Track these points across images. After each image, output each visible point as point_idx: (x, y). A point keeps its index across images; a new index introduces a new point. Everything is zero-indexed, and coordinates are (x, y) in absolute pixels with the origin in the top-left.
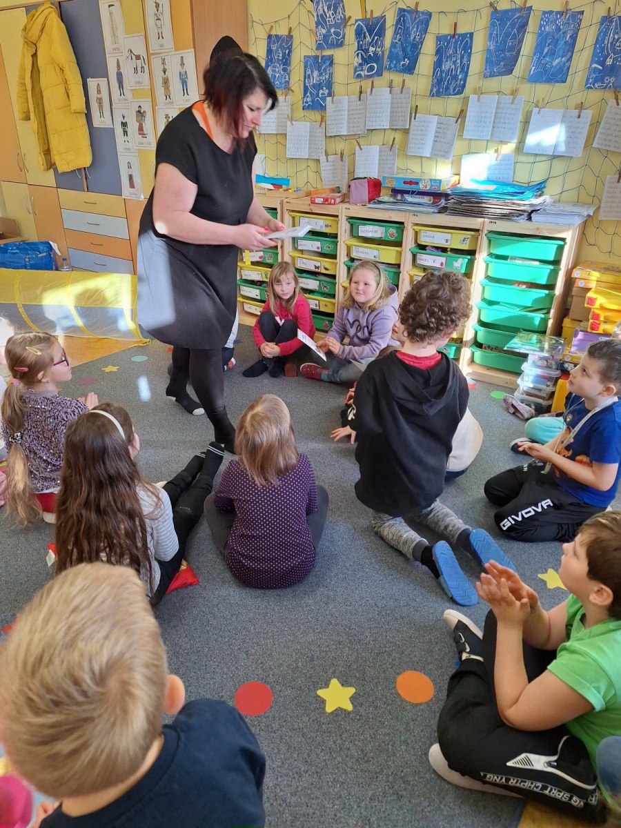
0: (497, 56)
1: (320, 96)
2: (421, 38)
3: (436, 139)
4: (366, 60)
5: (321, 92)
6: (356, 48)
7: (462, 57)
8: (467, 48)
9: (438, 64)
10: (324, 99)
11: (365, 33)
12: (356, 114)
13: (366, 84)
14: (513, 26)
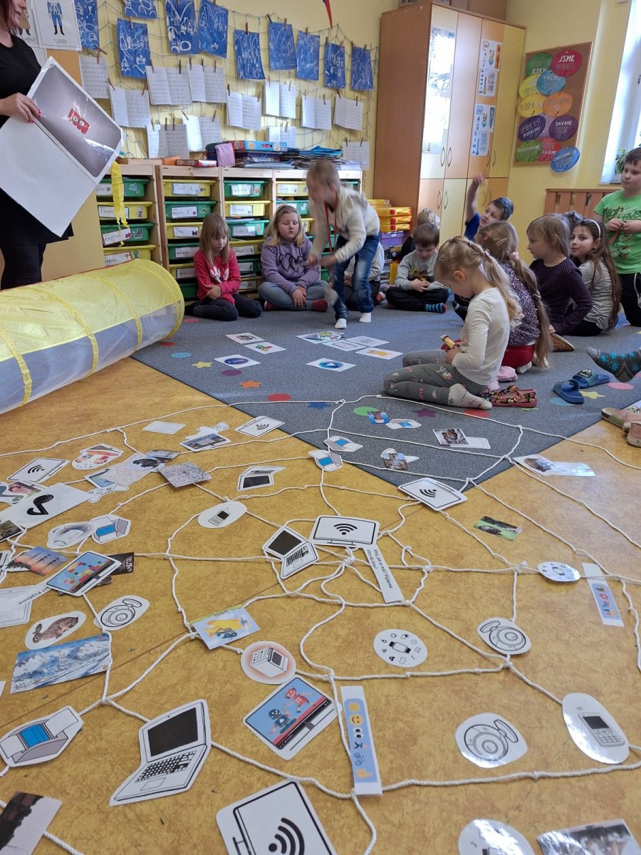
0: (277, 55)
1: (138, 63)
2: (224, 28)
3: (245, 113)
4: (179, 37)
5: (138, 59)
6: (168, 24)
7: (254, 51)
8: (257, 44)
9: (238, 53)
10: (143, 68)
11: (174, 12)
12: (179, 86)
13: (184, 60)
14: (282, 35)
